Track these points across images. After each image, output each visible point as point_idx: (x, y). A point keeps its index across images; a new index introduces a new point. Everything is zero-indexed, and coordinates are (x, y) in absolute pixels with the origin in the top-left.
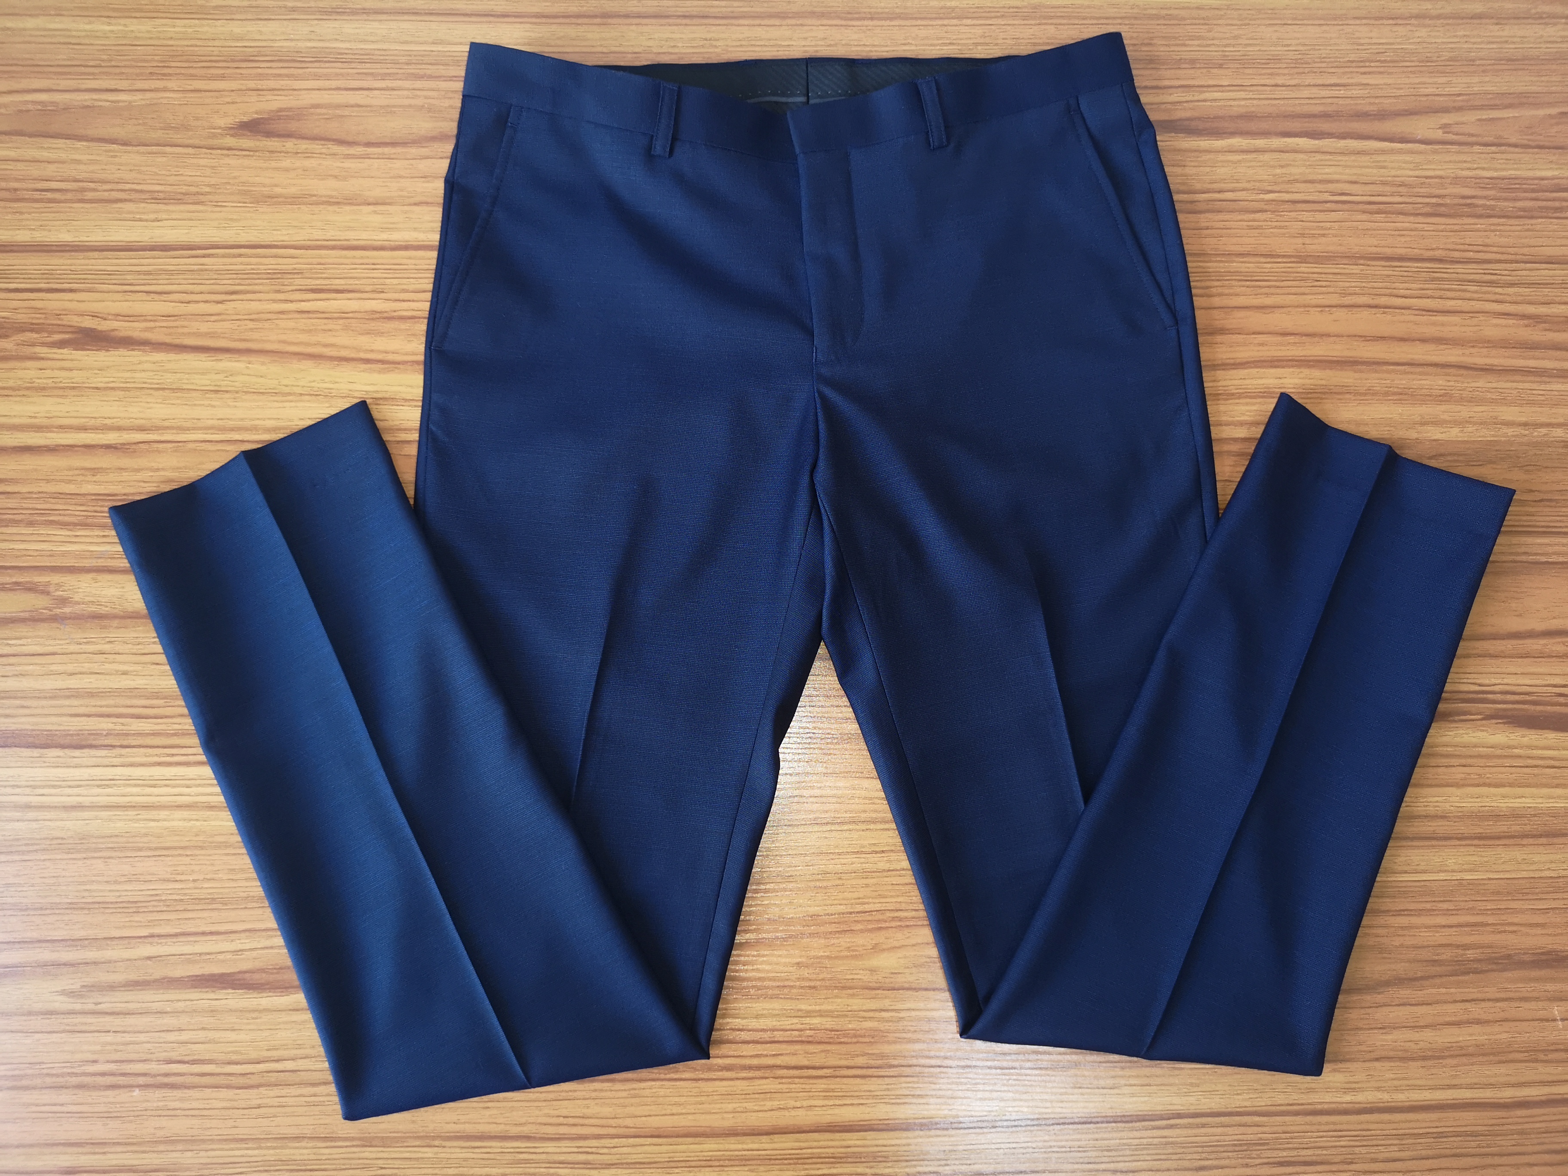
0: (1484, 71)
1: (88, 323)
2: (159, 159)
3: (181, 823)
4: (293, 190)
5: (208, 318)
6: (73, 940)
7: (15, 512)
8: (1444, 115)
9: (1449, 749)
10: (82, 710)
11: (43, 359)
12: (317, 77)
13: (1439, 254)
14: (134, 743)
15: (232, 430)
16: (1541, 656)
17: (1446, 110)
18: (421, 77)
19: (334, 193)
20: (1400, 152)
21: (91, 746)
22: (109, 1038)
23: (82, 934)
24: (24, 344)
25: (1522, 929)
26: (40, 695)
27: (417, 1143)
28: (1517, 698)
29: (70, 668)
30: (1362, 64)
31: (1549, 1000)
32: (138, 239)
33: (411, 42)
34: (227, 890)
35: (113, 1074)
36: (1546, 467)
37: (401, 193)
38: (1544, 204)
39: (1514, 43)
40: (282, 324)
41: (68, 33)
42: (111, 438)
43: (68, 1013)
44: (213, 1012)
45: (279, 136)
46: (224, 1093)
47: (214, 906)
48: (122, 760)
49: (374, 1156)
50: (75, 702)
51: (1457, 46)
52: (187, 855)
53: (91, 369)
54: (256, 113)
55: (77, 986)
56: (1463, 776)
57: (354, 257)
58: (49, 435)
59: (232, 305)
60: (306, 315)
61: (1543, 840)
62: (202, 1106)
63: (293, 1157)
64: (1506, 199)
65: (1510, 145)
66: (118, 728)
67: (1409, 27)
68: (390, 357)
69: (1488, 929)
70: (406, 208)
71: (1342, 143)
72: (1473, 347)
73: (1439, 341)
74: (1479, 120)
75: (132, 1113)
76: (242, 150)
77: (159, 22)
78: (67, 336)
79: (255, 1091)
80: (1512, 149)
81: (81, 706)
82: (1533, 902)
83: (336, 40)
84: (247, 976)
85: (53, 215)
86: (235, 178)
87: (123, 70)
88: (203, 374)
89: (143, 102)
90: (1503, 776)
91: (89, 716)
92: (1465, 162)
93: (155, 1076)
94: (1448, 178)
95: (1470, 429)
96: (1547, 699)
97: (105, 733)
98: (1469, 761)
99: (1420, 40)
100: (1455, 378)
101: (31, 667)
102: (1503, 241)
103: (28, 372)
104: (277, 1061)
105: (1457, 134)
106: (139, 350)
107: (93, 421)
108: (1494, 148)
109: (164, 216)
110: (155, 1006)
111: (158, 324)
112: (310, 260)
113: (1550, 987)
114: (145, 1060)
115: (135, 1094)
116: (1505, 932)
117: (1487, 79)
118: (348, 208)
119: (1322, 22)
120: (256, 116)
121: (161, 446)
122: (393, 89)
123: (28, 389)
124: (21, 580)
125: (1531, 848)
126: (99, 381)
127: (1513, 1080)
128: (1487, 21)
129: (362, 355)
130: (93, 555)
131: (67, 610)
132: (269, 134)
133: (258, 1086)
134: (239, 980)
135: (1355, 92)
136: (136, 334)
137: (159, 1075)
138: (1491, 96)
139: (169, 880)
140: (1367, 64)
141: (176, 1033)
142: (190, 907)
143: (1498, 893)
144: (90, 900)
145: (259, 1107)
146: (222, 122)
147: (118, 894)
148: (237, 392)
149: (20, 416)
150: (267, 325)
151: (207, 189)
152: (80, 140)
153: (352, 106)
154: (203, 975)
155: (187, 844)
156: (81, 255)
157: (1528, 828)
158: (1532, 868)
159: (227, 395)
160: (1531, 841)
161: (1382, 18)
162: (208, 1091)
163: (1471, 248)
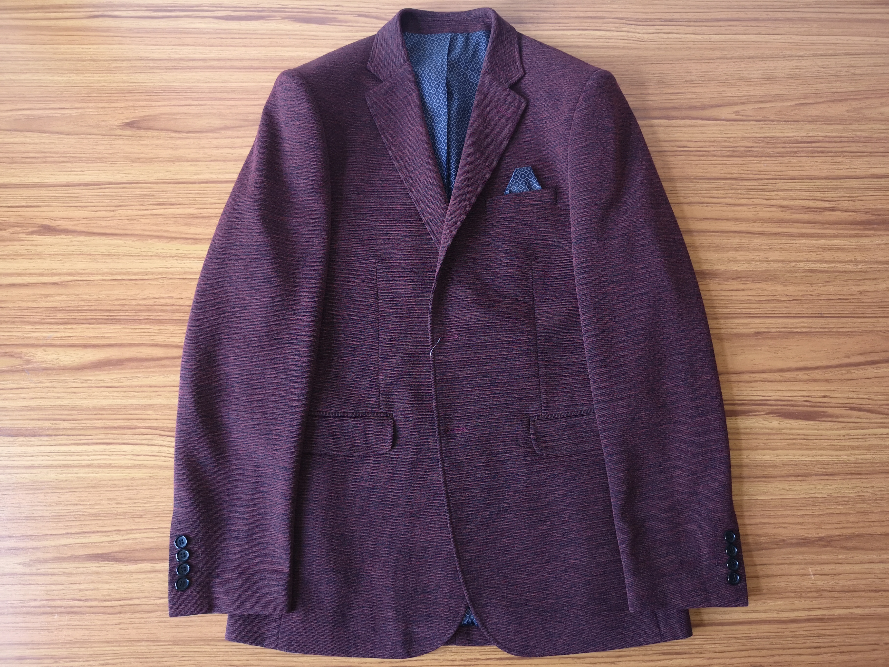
0: (755, 84)
1: (46, 222)
2: (85, 141)
3: (84, 475)
4: (151, 155)
5: (106, 219)
6: (27, 536)
7: (6, 317)
8: (736, 106)
9: (747, 430)
10: (35, 417)
11: (23, 240)
12: (164, 100)
13: (734, 176)
14: (61, 433)
15: (116, 274)
16: (795, 381)
17: (737, 104)
18: (215, 99)
19: (171, 156)
20: (714, 125)
21: (39, 435)
22: (43, 587)
23: (31, 533)
24: (13, 233)
25: (791, 526)
26: (15, 409)
27: (203, 643)
28: (784, 403)
29: (31, 395)
30: (692, 82)
31: (806, 564)
32: (72, 181)
33: (211, 82)
34: (107, 510)
35: (44, 607)
36: (795, 283)
37: (205, 156)
38: (789, 149)
39: (770, 70)
40: (143, 221)
41: (41, 81)
42: (55, 279)
43: (23, 575)
44: (97, 573)
45: (144, 129)
46: (102, 617)
47: (100, 518)
48: (55, 442)
49: (179, 650)
50: (32, 413)
51: (742, 72)
52: (86, 491)
53: (47, 245)
54: (133, 118)
55: (27, 560)
56: (755, 444)
57: (180, 188)
58: (25, 278)
59: (119, 212)
60: (155, 217)
61: (800, 478)
62: (90, 624)
63: (137, 651)
64: (770, 148)
65: (770, 121)
66: (53, 426)
67: (716, 64)
68: (197, 237)
69: (773, 526)
70: (207, 163)
71: (683, 122)
72: (754, 222)
73: (736, 220)
74: (754, 109)
75: (54, 628)
76: (125, 136)
77: (86, 75)
78: (35, 229)
79: (118, 615)
80: (771, 123)
81: (35, 415)
82: (795, 511)
83: (174, 82)
84: (116, 554)
85: (31, 169)
86: (121, 150)
87: (68, 99)
88: (102, 246)
89: (77, 114)
90: (777, 444)
91: (39, 420)
92: (747, 129)
93: (66, 607)
94: (738, 138)
95: (753, 265)
96: (800, 403)
97: (47, 428)
98: (759, 437)
99: (722, 70)
100: (745, 238)
101: (11, 395)
102: (768, 169)
103: (15, 247)
104: (130, 599)
105: (743, 116)
106: (71, 235)
107: (47, 270)
108: (762, 123)
109: (86, 169)
110: (67, 571)
111: (80, 222)
112: (158, 190)
113: (807, 557)
114: (61, 599)
115: (55, 617)
116: (781, 527)
117: (758, 88)
118: (177, 163)
119: (671, 62)
120: (134, 119)
121: (80, 282)
122: (202, 105)
123: (14, 255)
124: (7, 351)
125: (794, 482)
126: (51, 251)
127: (788, 607)
128: (756, 59)
129: (183, 236)
130: (45, 338)
131: (30, 366)
132: (139, 128)
133: (120, 613)
134: (111, 556)
135: (689, 97)
136: (70, 228)
137: (68, 607)
138: (760, 96)
139: (77, 505)
140: (695, 82)
141: (78, 585)
142: (87, 518)
143: (776, 506)
144: (36, 515)
145: (120, 624)
146: (116, 123)
147: (50, 512)
148: (119, 255)
149: (10, 269)
150: (135, 222)
151: (108, 156)
152: (46, 133)
153: (181, 114)
154: (93, 554)
155: (87, 485)
156: (44, 189)
157: (791, 472)
158: (795, 493)
159: (114, 257)
160: (793, 478)
161: (702, 59)
162: (94, 615)
163: (751, 172)
